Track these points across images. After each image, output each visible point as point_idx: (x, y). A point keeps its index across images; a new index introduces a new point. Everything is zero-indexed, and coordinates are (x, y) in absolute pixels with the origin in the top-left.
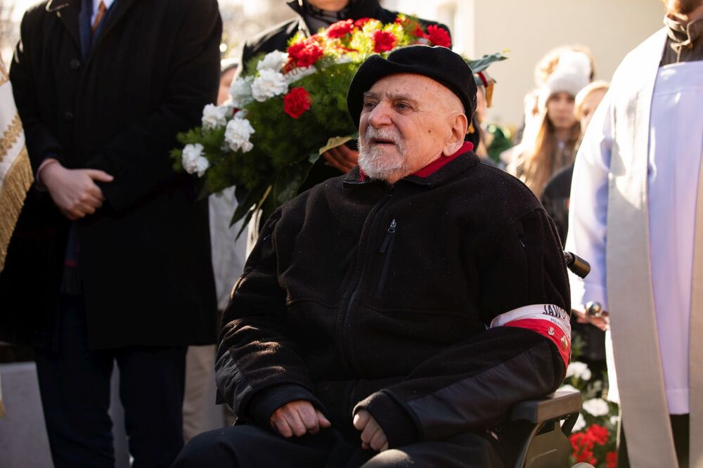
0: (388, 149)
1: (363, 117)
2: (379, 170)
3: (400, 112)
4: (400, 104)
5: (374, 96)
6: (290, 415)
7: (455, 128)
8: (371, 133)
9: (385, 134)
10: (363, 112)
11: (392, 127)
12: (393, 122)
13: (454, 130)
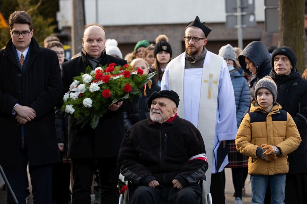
0: (158, 115)
1: (152, 106)
2: (155, 119)
3: (161, 106)
4: (162, 105)
5: (155, 102)
6: (152, 183)
7: (174, 111)
8: (154, 111)
9: (158, 111)
10: (152, 105)
11: (159, 110)
12: (160, 109)
13: (173, 111)
